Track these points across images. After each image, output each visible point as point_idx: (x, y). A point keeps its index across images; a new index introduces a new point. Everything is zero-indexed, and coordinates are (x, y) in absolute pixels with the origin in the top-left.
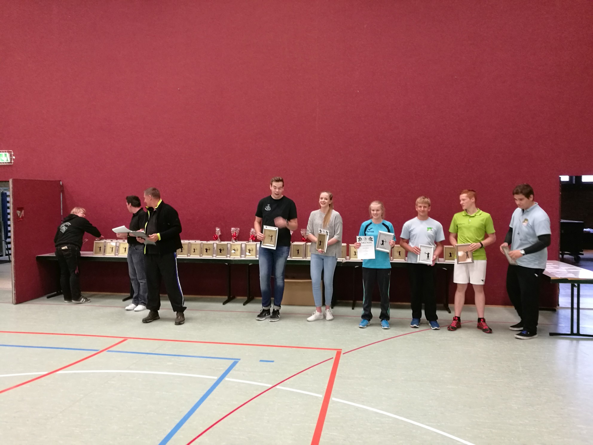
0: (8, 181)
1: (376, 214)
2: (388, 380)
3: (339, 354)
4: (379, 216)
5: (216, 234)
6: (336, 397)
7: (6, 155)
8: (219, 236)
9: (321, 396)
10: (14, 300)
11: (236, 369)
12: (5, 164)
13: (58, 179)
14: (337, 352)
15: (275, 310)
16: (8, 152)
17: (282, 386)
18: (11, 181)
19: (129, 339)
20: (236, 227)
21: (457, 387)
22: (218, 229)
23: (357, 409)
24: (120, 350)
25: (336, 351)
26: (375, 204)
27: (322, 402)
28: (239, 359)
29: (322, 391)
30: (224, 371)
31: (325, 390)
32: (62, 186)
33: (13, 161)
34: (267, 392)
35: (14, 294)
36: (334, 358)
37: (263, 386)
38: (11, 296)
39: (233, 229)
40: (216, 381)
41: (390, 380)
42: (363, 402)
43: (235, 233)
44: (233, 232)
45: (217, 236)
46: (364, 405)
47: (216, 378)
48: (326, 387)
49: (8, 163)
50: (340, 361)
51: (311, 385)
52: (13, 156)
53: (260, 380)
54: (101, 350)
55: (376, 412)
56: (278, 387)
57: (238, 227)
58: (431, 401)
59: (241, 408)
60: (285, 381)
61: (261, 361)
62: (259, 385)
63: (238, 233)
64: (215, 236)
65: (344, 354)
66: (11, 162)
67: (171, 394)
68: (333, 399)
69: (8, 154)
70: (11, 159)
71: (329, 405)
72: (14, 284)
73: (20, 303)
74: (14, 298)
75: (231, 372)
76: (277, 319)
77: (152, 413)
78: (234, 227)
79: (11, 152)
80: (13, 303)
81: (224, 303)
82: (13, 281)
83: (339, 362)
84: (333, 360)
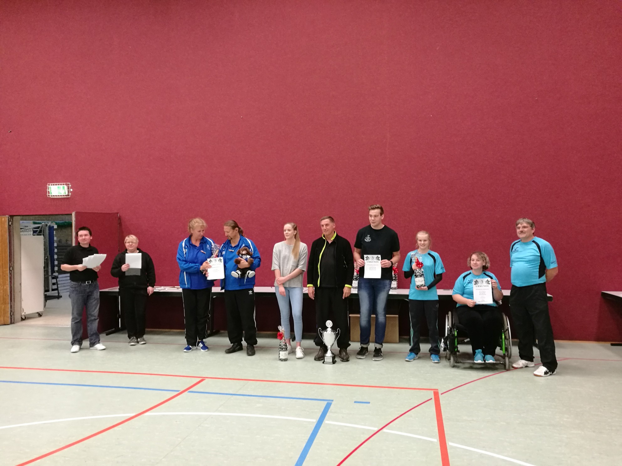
0: (71, 214)
1: (423, 244)
3: (436, 394)
4: (426, 246)
6: (452, 442)
7: (64, 187)
9: (436, 440)
11: (332, 411)
12: (63, 197)
13: (116, 211)
14: (434, 393)
15: (378, 348)
16: (66, 184)
17: (389, 430)
19: (207, 379)
24: (202, 390)
25: (432, 392)
26: (422, 234)
27: (439, 447)
28: (332, 401)
29: (434, 434)
30: (321, 413)
31: (437, 435)
32: (120, 218)
33: (70, 194)
34: (375, 436)
36: (433, 398)
37: (368, 430)
40: (315, 424)
41: (504, 423)
42: (484, 447)
46: (486, 450)
47: (315, 421)
48: (437, 431)
50: (442, 402)
51: (420, 429)
52: (71, 189)
54: (182, 390)
55: (503, 459)
56: (384, 430)
58: (560, 448)
60: (391, 424)
61: (355, 402)
62: (364, 429)
65: (441, 394)
66: (68, 195)
67: (273, 438)
68: (449, 444)
69: (66, 187)
70: (68, 191)
71: (449, 451)
75: (328, 414)
76: (381, 358)
79: (69, 184)
84: (433, 401)
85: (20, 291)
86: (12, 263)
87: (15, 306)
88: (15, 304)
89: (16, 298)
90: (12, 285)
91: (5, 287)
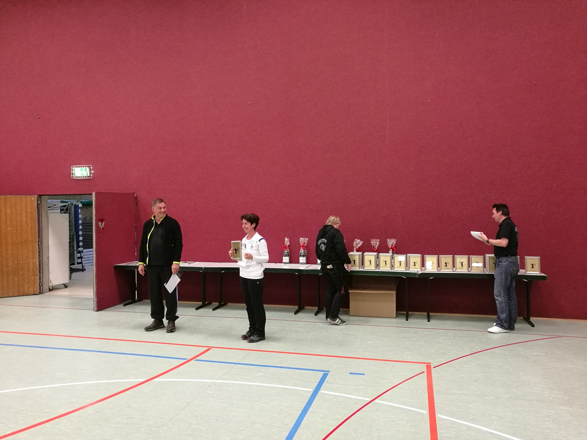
0: (92, 194)
2: (492, 397)
3: (429, 367)
5: (284, 244)
6: (442, 414)
7: (86, 169)
8: (288, 246)
9: (425, 412)
10: (95, 307)
11: (328, 381)
12: (85, 178)
13: (132, 192)
14: (427, 366)
16: (88, 167)
17: (382, 401)
18: (94, 194)
19: (213, 349)
20: (305, 238)
21: (571, 409)
22: (287, 240)
23: (469, 427)
24: (207, 359)
25: (425, 365)
27: (428, 418)
28: (329, 371)
29: (425, 406)
31: (428, 406)
32: (136, 198)
33: (92, 175)
34: (367, 406)
35: (96, 302)
36: (426, 372)
37: (361, 400)
38: (92, 304)
39: (301, 239)
40: (312, 393)
42: (472, 420)
43: (304, 243)
44: (302, 242)
45: (286, 246)
46: (473, 423)
47: (311, 390)
48: (427, 403)
49: (88, 177)
50: (433, 375)
51: (411, 400)
52: (92, 170)
53: (356, 394)
54: (189, 358)
55: (490, 432)
56: (376, 401)
57: (307, 238)
58: (547, 423)
59: (346, 422)
60: (382, 396)
61: (351, 373)
62: (357, 399)
63: (307, 243)
64: (284, 247)
65: (434, 368)
66: (90, 176)
67: (270, 406)
68: (439, 416)
69: (88, 169)
70: (90, 173)
71: (437, 422)
72: (96, 291)
73: (101, 310)
74: (95, 306)
75: (324, 384)
77: (258, 425)
78: (303, 237)
79: (90, 167)
80: (94, 310)
81: (296, 313)
82: (95, 289)
83: (433, 377)
84: (425, 374)
85: (48, 264)
86: (41, 238)
87: (43, 278)
88: (43, 276)
89: (44, 270)
90: (41, 259)
91: (34, 261)
